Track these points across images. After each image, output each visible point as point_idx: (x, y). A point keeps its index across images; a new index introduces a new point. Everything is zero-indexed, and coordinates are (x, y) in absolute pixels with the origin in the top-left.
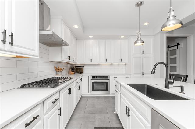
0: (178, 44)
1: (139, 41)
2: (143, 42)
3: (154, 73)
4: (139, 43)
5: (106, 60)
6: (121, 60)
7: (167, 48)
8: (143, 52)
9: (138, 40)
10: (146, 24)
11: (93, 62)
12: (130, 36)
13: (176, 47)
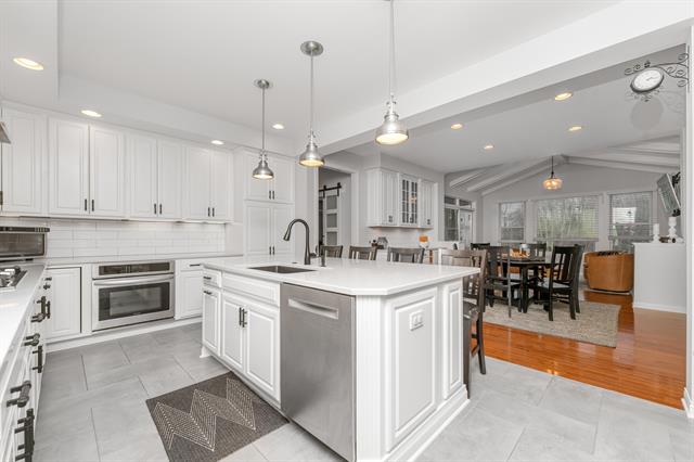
0: (339, 186)
1: (263, 172)
2: (272, 174)
3: (288, 239)
4: (263, 175)
5: (158, 209)
6: (211, 212)
7: (320, 191)
8: (272, 195)
9: (260, 167)
10: (278, 127)
11: (97, 214)
12: (239, 146)
13: (334, 192)
